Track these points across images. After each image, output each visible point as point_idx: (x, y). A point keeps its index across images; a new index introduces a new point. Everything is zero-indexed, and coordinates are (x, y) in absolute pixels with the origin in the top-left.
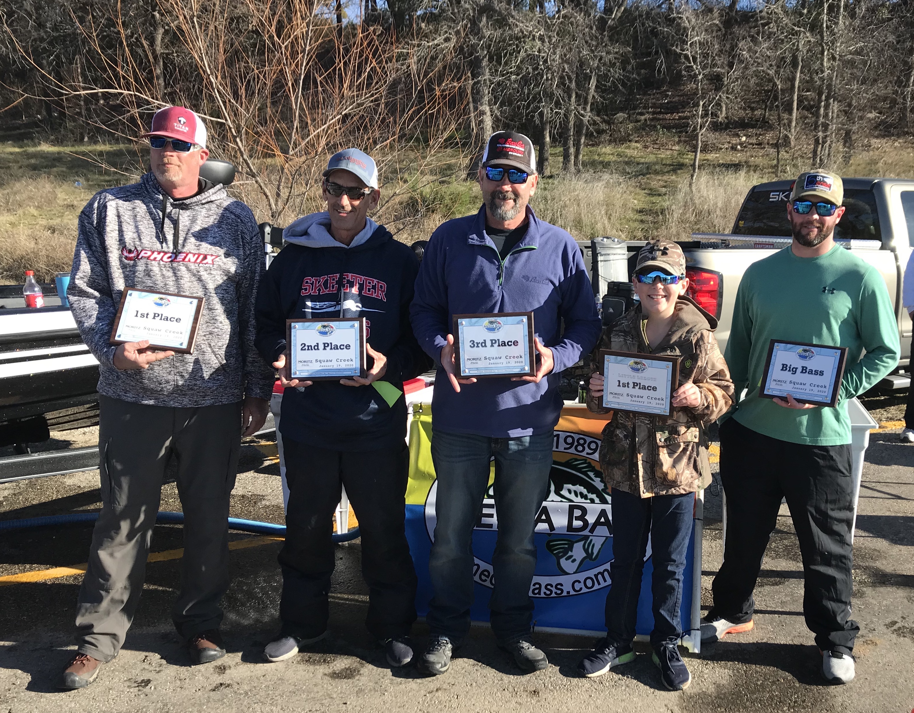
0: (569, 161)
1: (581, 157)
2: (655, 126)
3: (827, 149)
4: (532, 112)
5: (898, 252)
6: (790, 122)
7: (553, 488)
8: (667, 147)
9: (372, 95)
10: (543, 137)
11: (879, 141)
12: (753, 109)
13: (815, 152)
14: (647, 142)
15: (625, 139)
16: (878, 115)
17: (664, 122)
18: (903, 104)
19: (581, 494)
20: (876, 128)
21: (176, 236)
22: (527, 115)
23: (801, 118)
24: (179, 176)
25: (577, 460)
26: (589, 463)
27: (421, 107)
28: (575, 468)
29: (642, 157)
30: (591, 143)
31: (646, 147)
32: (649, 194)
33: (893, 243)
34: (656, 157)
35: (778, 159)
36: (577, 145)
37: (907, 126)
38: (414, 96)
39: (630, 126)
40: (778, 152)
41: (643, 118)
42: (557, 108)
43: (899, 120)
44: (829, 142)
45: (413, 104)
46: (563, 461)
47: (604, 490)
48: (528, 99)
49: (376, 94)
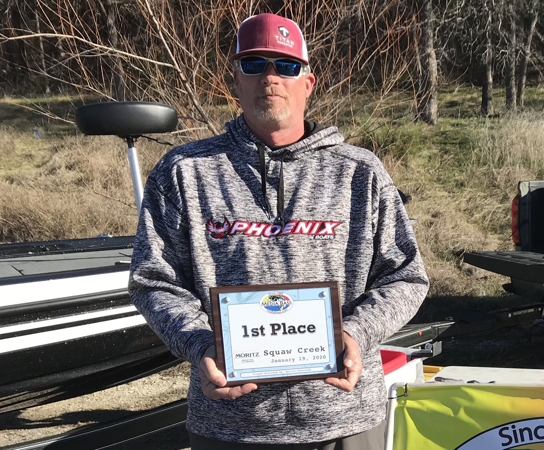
0: (512, 101)
1: (523, 97)
4: (479, 52)
9: (322, 38)
10: (486, 78)
21: (280, 198)
22: (474, 55)
24: (286, 112)
27: (372, 47)
30: (531, 83)
36: (519, 85)
38: (366, 36)
42: (503, 49)
45: (364, 45)
48: (474, 40)
49: (327, 35)
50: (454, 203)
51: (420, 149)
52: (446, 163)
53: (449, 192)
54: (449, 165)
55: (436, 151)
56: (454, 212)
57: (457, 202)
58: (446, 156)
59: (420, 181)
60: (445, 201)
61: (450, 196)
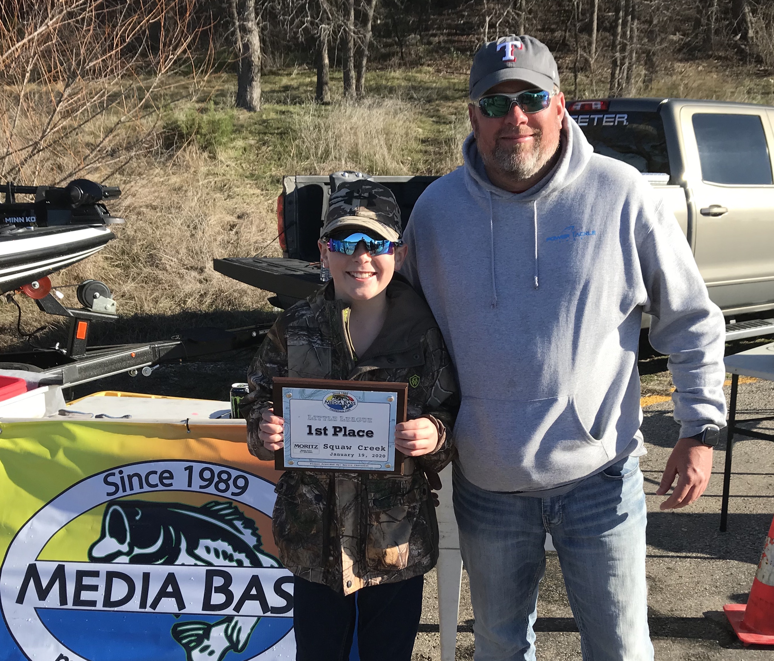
0: (350, 86)
1: (363, 81)
2: (449, 49)
3: (626, 72)
5: (689, 187)
6: (590, 44)
7: (184, 545)
8: (461, 71)
10: (321, 59)
11: (682, 65)
12: (553, 31)
13: (613, 75)
14: (440, 65)
15: (416, 63)
16: (681, 37)
17: (460, 44)
18: (707, 25)
19: (225, 553)
20: (679, 50)
23: (602, 40)
25: (217, 503)
26: (236, 508)
28: (215, 515)
29: (434, 82)
30: (380, 66)
31: (439, 71)
32: (437, 122)
33: (685, 177)
34: (449, 82)
35: (576, 84)
36: (358, 67)
37: (711, 49)
39: (421, 48)
40: (576, 77)
41: (437, 39)
43: (703, 42)
44: (627, 64)
46: (199, 505)
47: (257, 547)
50: (266, 203)
51: (232, 140)
52: (263, 156)
53: (262, 190)
54: (266, 158)
55: (253, 142)
56: (264, 213)
57: (270, 201)
58: (264, 148)
59: (228, 176)
60: (256, 200)
61: (262, 195)
